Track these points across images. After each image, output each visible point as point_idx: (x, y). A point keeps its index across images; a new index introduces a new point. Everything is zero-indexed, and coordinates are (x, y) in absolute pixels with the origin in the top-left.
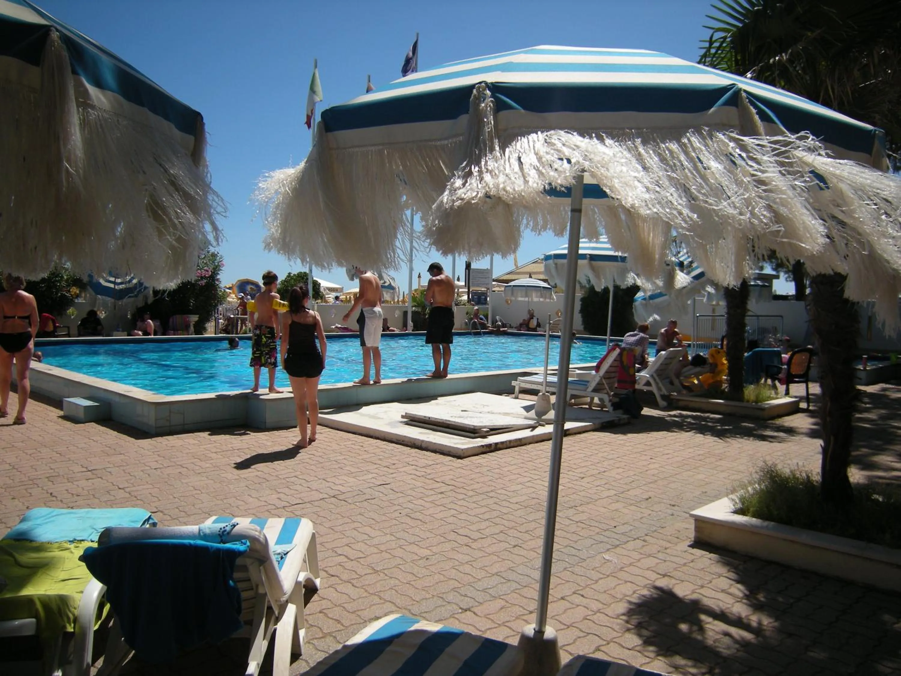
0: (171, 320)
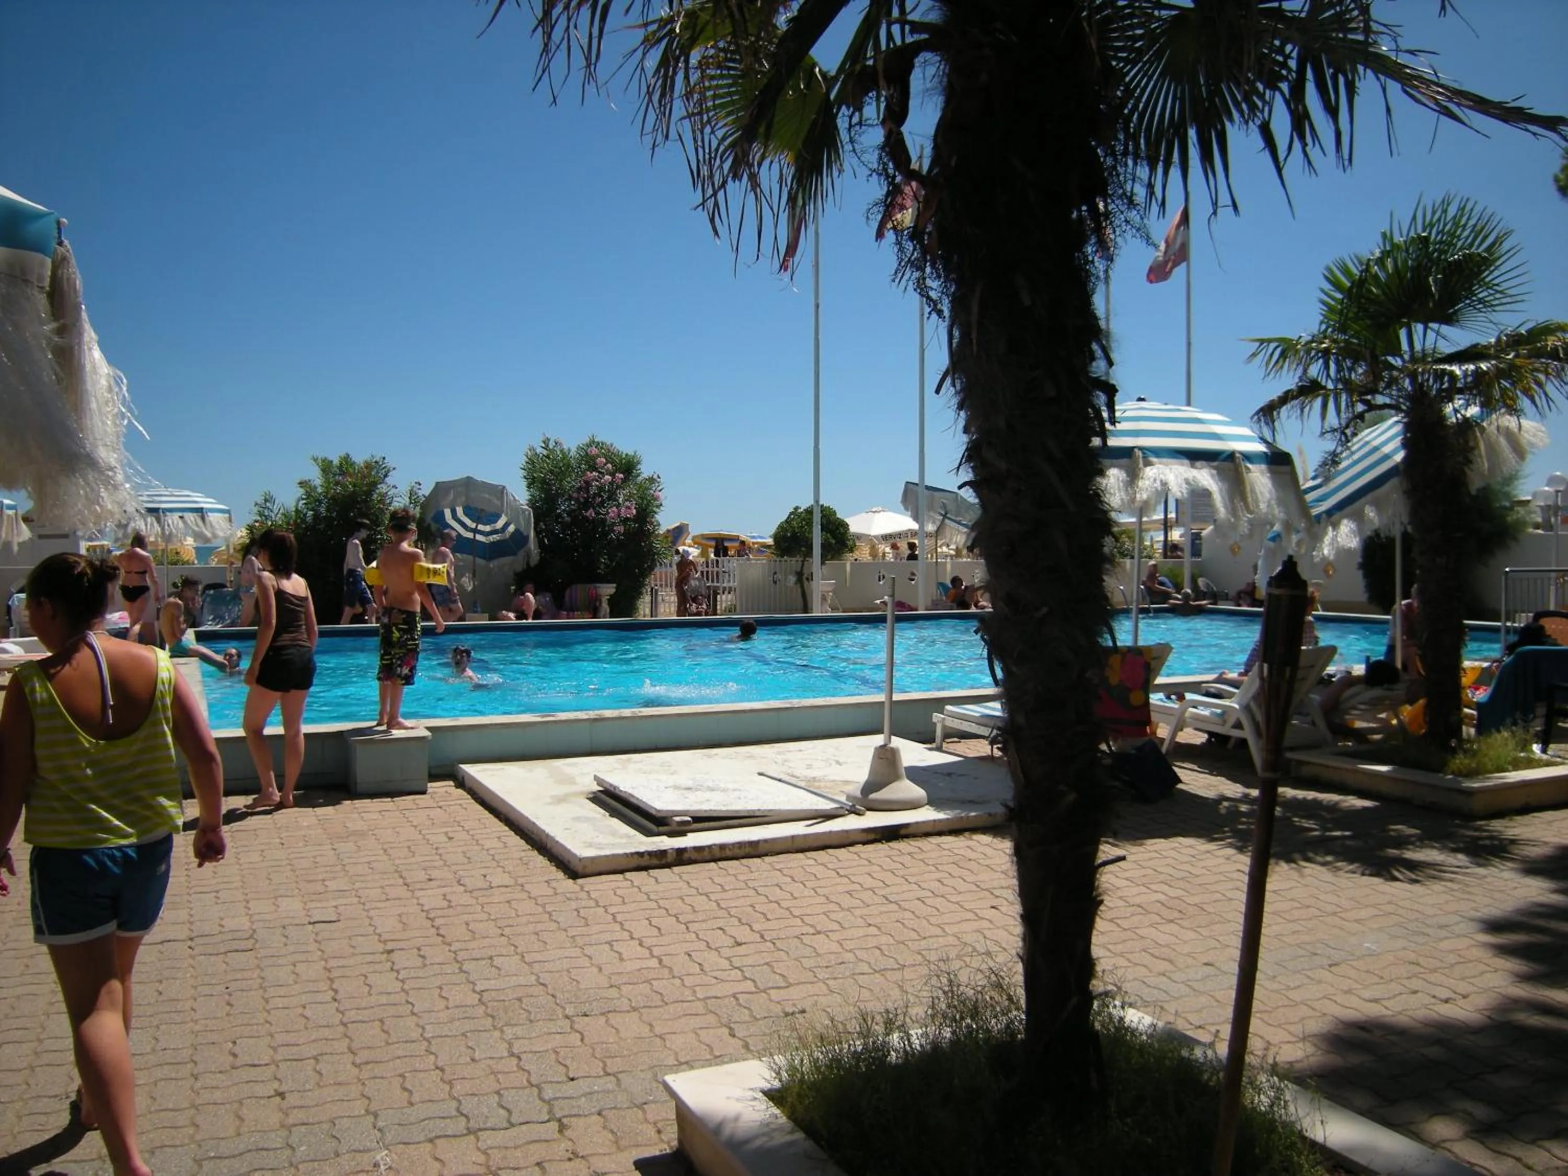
0: (568, 592)
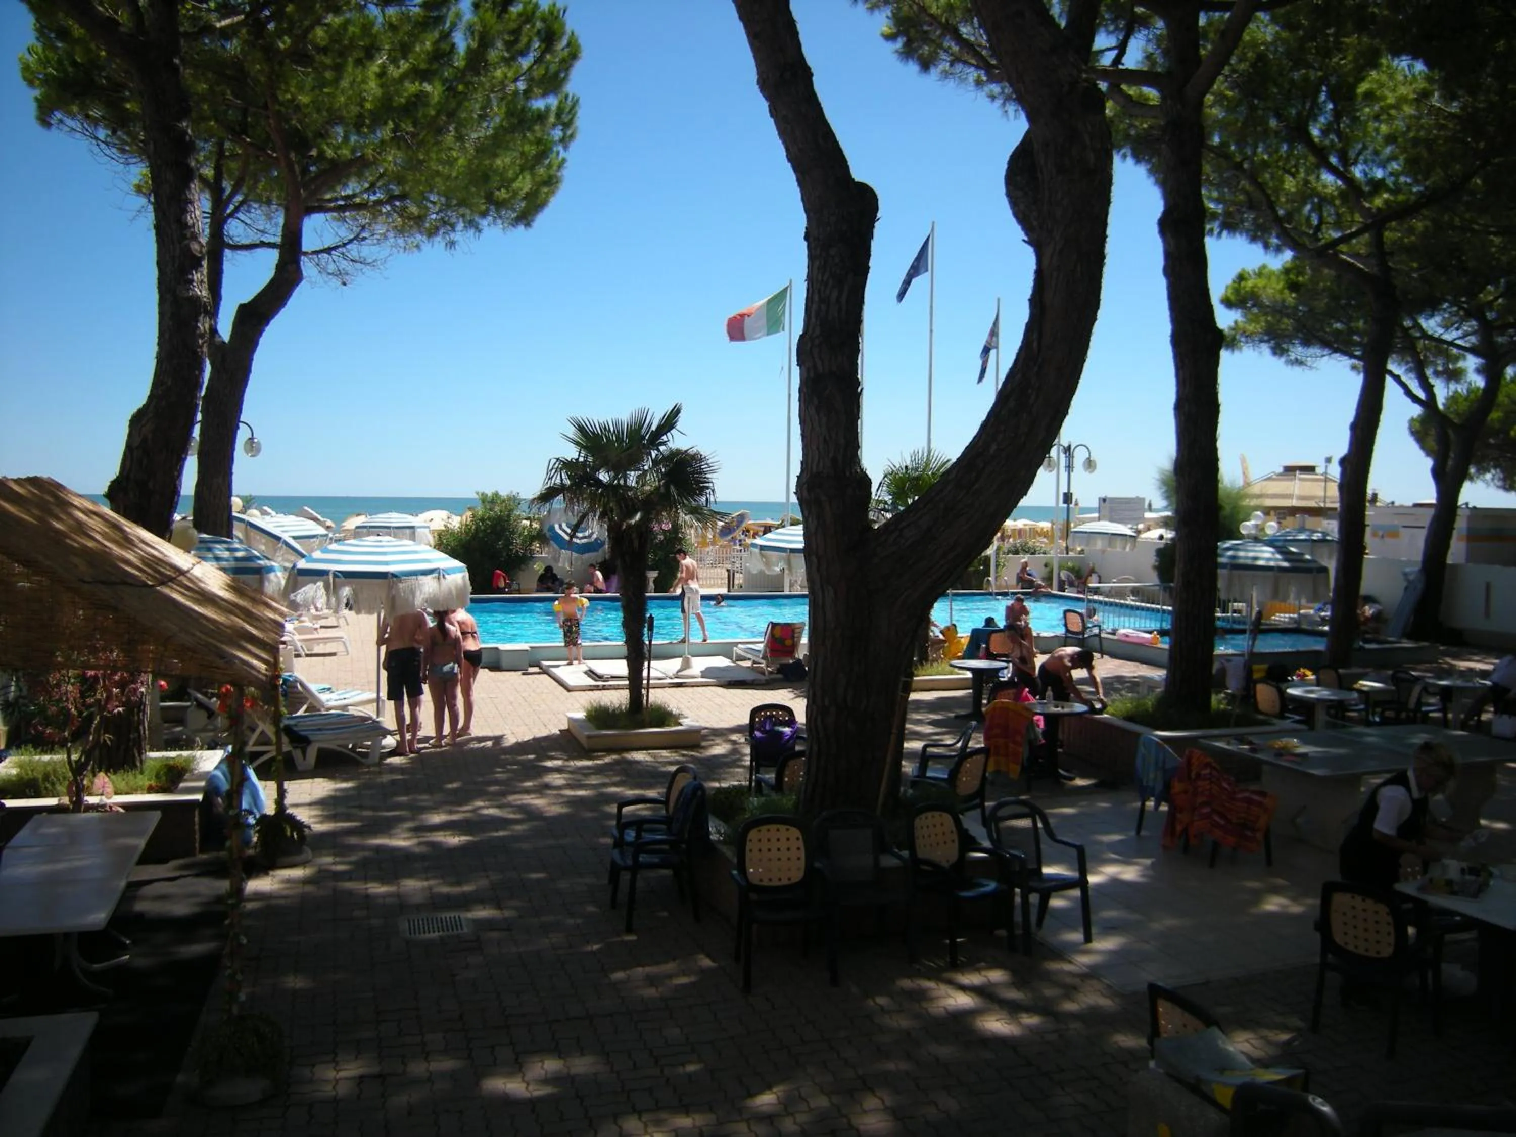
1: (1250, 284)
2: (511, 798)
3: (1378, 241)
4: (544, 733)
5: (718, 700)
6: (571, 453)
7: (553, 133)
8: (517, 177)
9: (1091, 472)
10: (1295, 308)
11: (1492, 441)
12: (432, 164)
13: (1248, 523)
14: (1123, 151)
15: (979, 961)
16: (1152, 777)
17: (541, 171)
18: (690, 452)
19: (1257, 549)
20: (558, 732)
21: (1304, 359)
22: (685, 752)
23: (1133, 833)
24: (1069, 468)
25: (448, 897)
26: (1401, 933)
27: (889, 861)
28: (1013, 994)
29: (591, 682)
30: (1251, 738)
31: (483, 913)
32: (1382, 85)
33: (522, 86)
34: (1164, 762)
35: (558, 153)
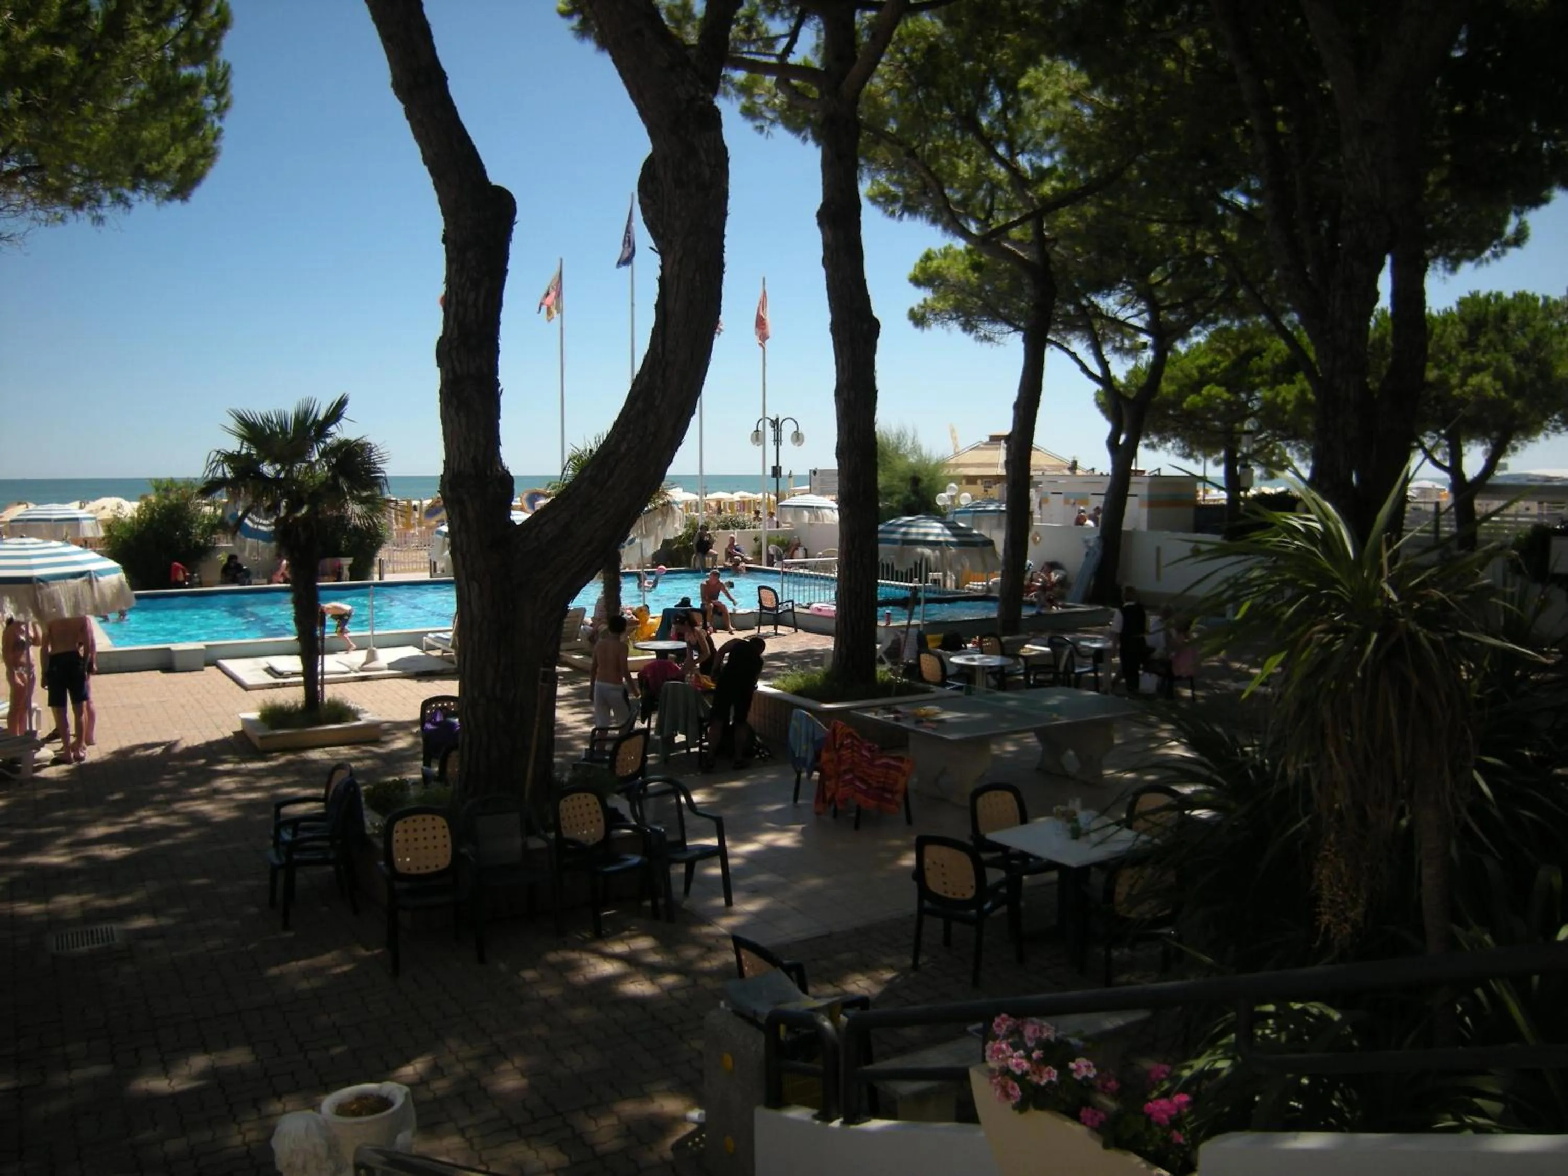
1: (935, 263)
2: (178, 806)
3: (1039, 231)
4: (217, 736)
5: (404, 693)
6: (234, 445)
7: (206, 101)
8: (168, 150)
9: (799, 445)
10: (981, 287)
11: (1171, 412)
12: (68, 136)
13: (943, 495)
14: (803, 134)
15: (624, 929)
16: (803, 749)
17: (194, 143)
18: (359, 442)
19: (928, 524)
20: (231, 734)
21: (992, 335)
22: (364, 748)
23: (791, 802)
24: (777, 441)
25: (101, 910)
26: (980, 877)
27: (536, 843)
28: (655, 958)
29: (271, 680)
30: (899, 708)
31: (142, 922)
32: (1039, 82)
33: (170, 53)
34: (814, 734)
35: (213, 122)
